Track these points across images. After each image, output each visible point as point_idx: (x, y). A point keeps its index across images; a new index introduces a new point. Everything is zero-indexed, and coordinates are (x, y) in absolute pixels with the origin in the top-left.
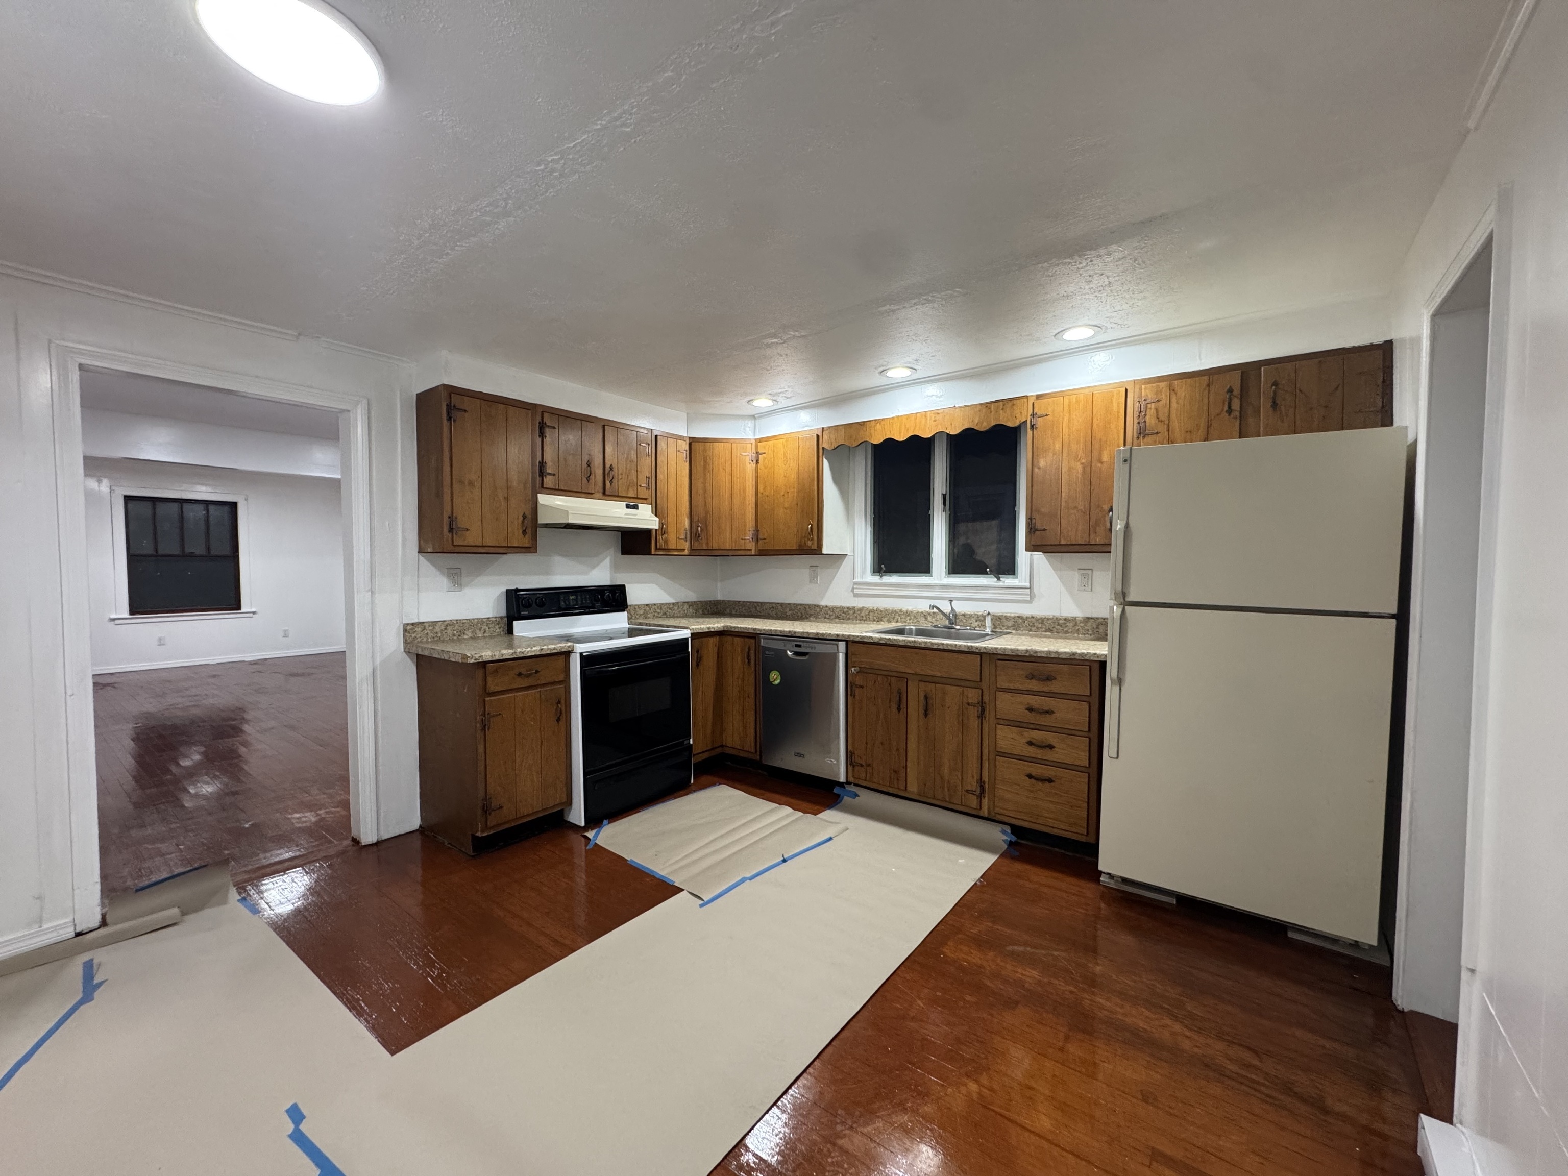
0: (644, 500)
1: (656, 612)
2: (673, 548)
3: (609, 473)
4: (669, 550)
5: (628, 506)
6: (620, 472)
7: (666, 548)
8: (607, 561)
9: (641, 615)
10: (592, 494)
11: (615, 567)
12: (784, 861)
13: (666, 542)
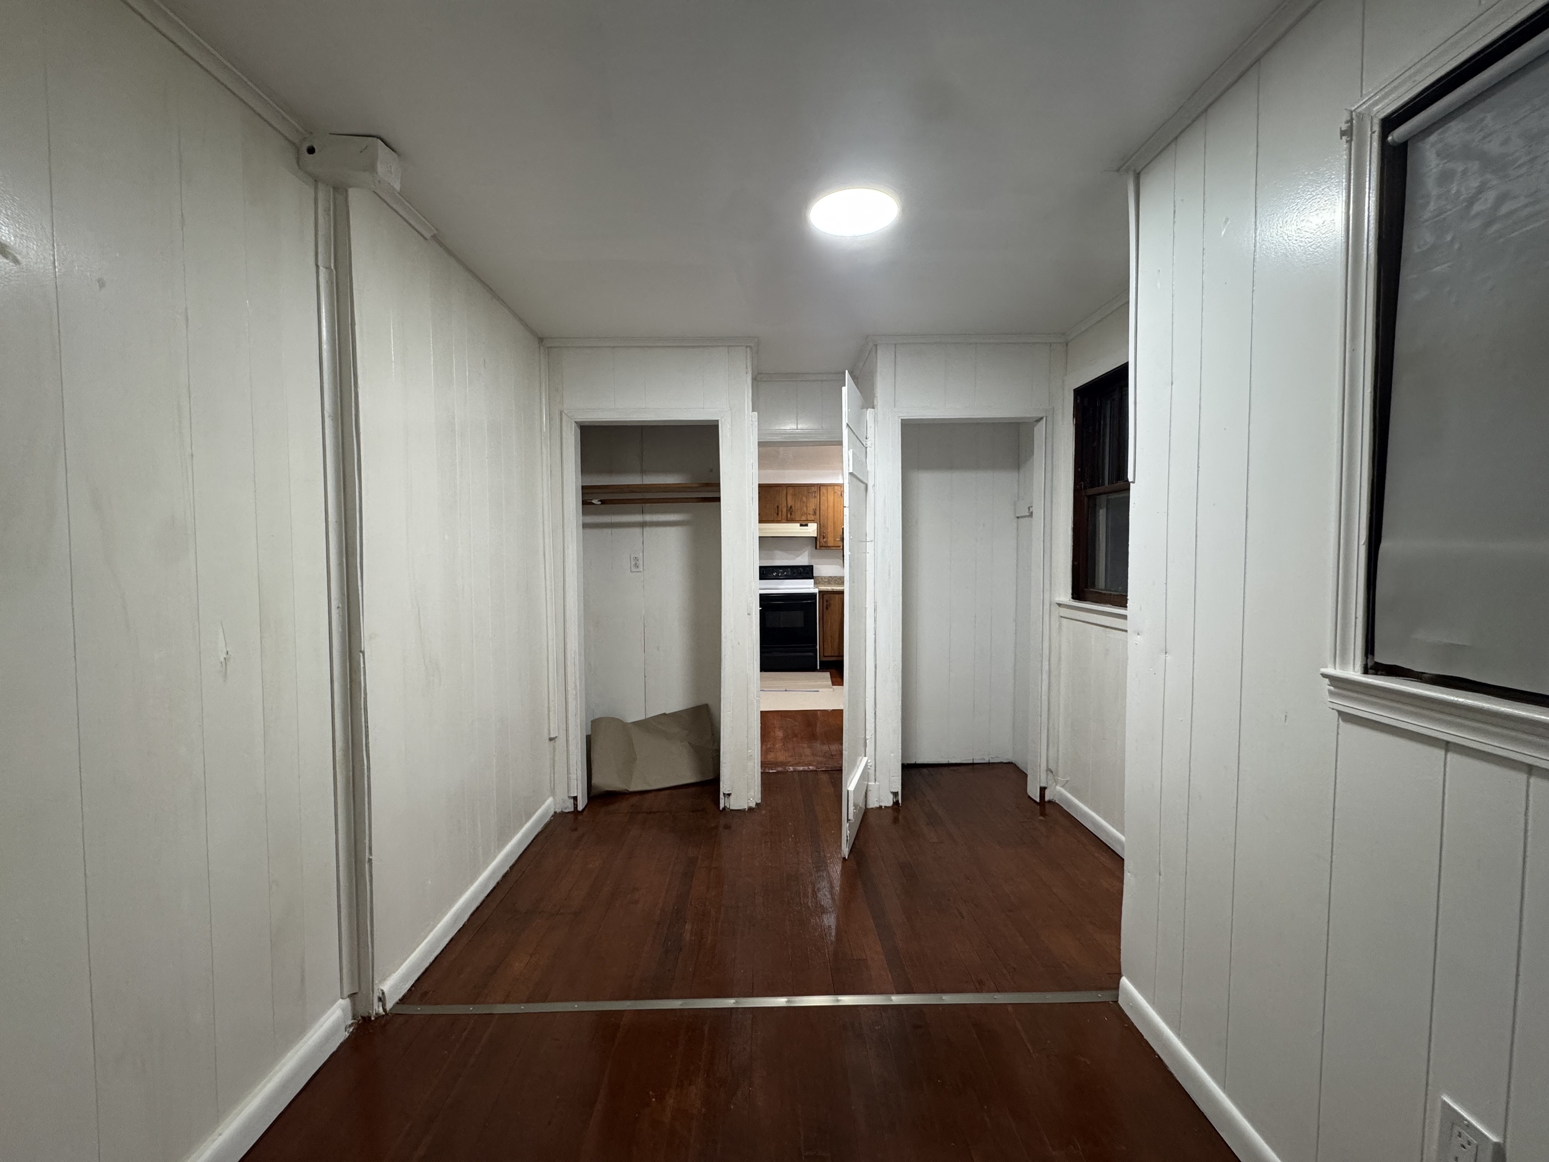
0: (813, 521)
1: (836, 581)
2: (831, 545)
3: (789, 510)
4: (829, 547)
5: (801, 525)
6: (796, 508)
7: (826, 545)
8: (806, 553)
9: (826, 582)
10: (780, 521)
11: (812, 556)
12: (786, 691)
13: (826, 542)
